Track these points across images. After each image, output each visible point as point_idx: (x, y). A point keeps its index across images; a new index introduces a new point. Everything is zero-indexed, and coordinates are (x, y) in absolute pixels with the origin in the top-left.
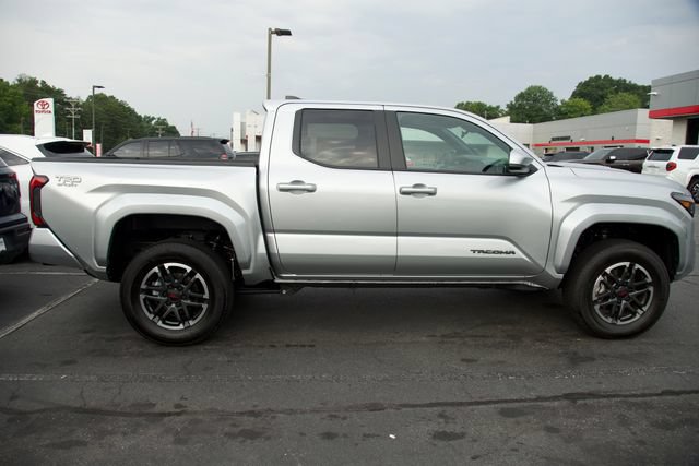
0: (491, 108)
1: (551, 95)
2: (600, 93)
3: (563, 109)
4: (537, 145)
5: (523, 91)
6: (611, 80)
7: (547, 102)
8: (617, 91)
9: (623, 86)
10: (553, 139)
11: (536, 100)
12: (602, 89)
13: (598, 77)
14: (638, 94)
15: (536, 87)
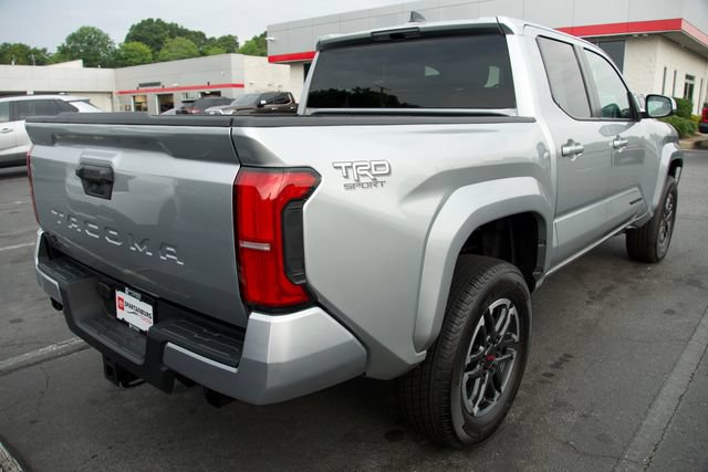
0: (36, 52)
1: (107, 37)
2: (155, 36)
3: (122, 53)
4: (121, 93)
5: (75, 31)
6: (163, 24)
7: (103, 46)
8: (172, 37)
9: (175, 31)
10: (141, 85)
11: (90, 43)
12: (156, 33)
13: (150, 21)
14: (192, 40)
15: (88, 28)
